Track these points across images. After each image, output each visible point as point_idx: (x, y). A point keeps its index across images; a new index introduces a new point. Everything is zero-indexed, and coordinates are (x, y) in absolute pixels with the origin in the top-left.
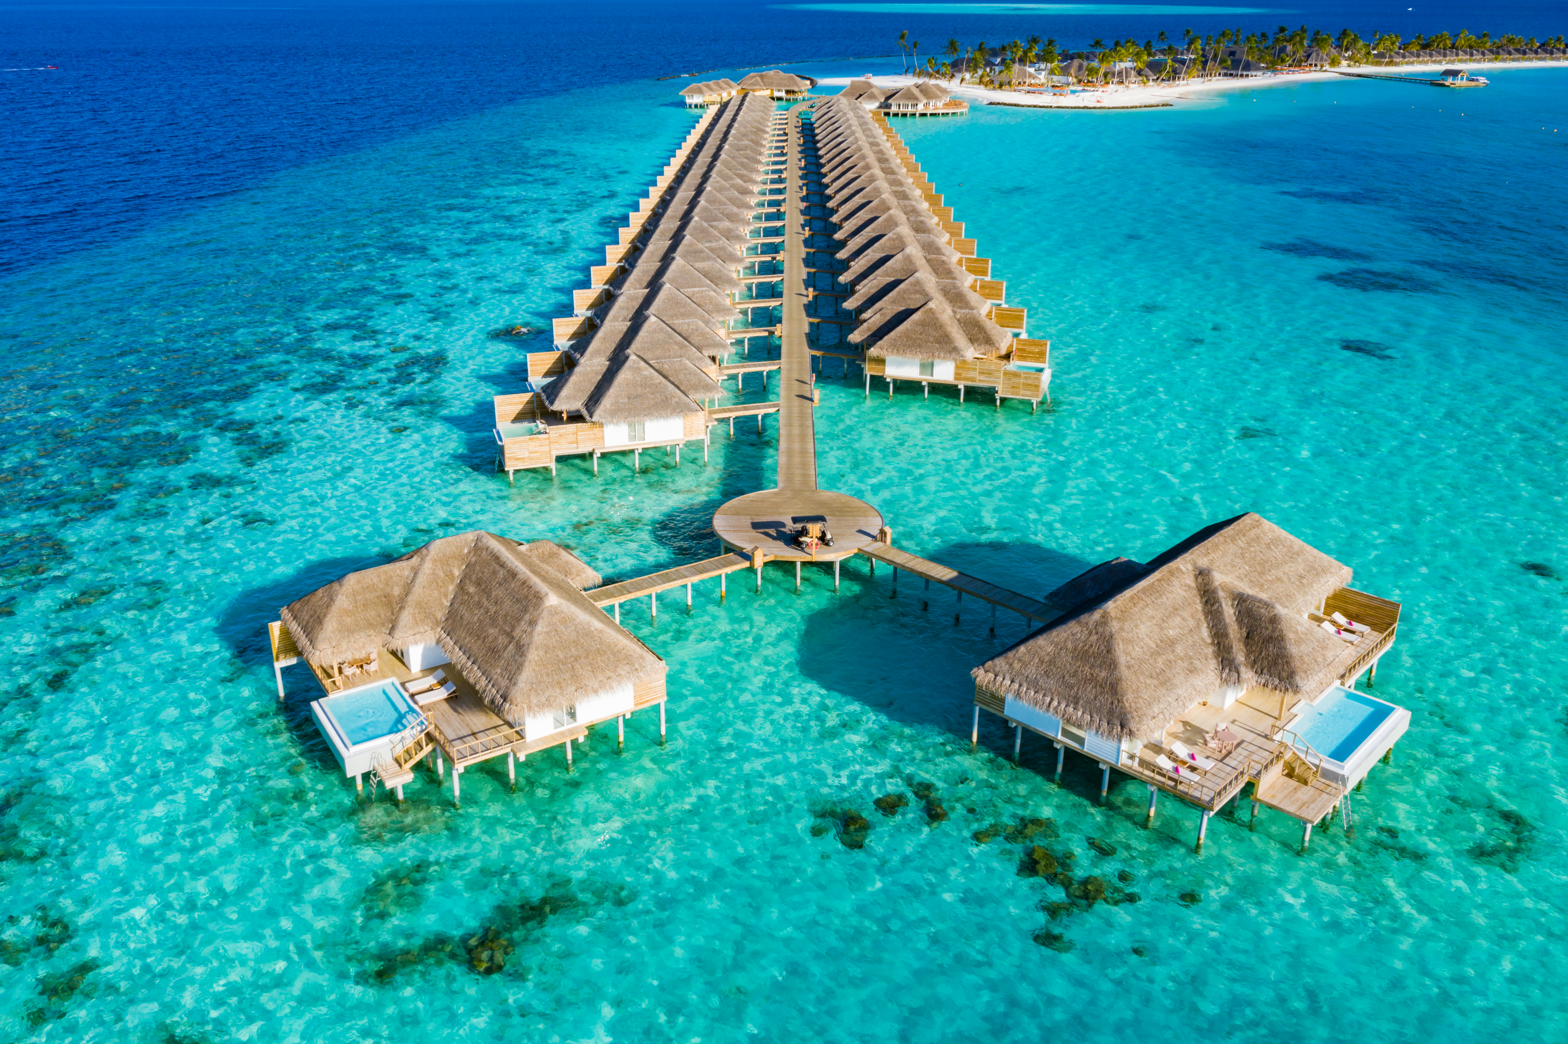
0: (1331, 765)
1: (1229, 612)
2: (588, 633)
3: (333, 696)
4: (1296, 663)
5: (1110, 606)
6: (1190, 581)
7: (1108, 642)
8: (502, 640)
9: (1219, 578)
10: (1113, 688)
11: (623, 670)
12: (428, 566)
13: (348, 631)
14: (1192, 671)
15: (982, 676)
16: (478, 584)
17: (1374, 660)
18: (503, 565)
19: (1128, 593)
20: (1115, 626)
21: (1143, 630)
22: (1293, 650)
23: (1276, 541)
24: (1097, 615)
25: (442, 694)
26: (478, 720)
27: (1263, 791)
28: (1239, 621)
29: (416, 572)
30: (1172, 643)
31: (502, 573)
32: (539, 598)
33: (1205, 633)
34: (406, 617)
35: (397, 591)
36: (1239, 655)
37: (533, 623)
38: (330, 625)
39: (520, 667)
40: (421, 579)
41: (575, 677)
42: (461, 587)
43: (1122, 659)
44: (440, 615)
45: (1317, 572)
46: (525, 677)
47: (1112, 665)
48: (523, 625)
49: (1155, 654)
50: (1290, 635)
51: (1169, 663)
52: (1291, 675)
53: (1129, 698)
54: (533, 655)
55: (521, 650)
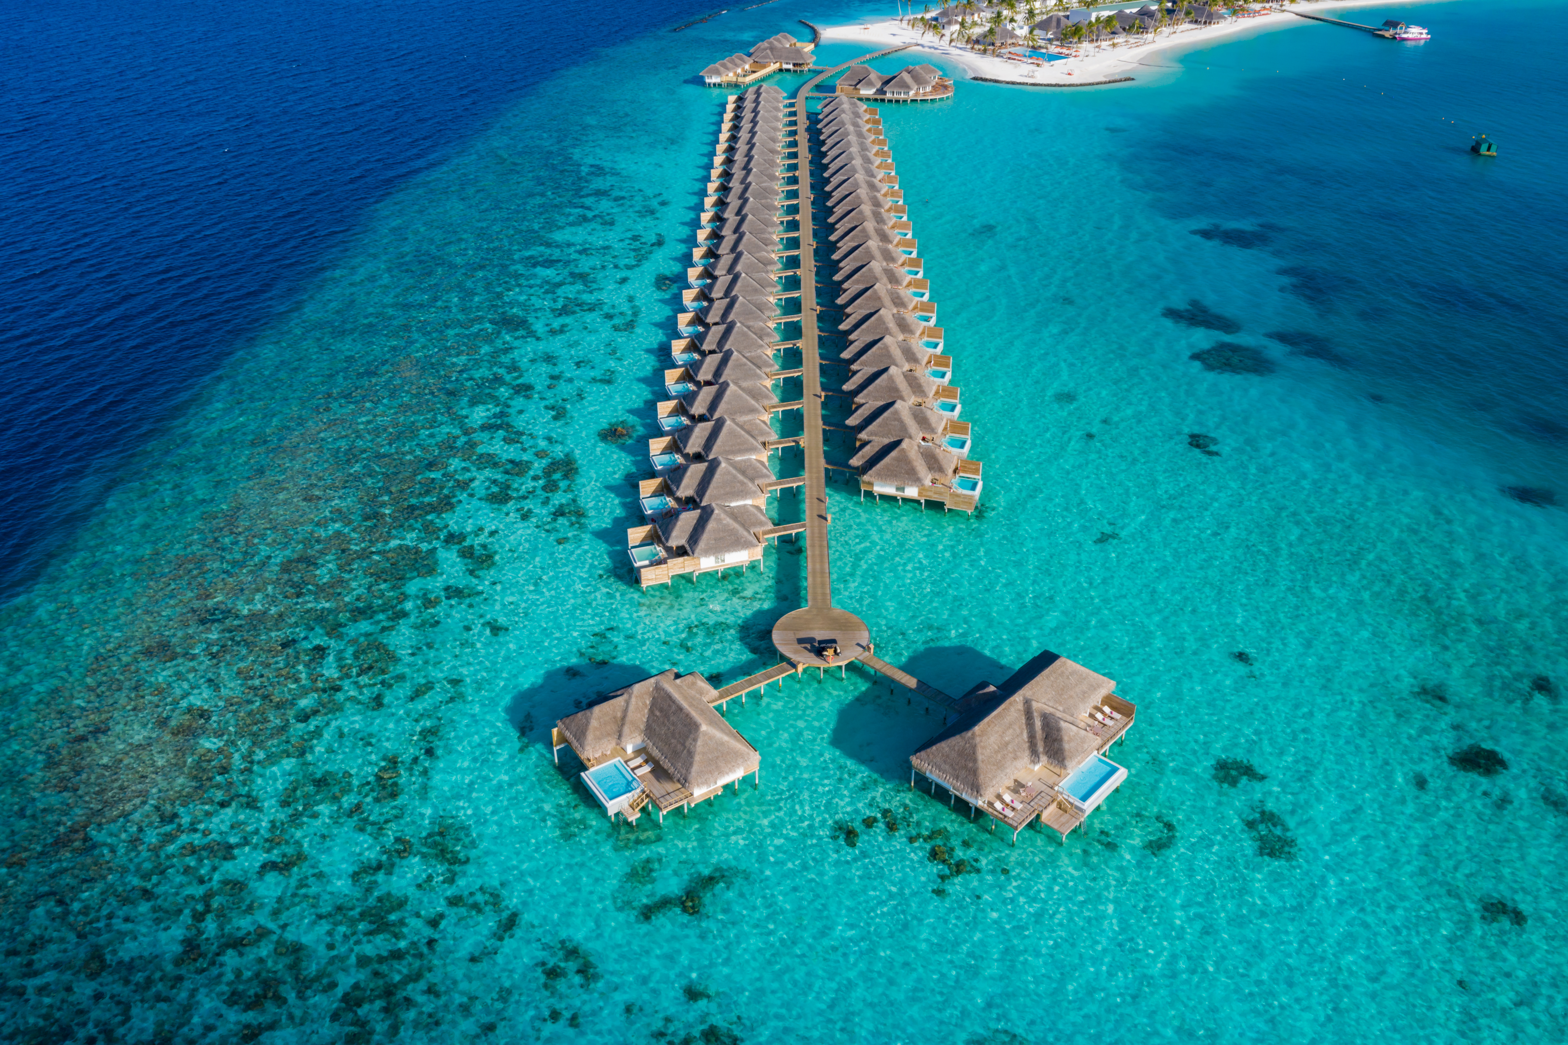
0: (1078, 803)
1: (1038, 724)
2: (722, 744)
3: (592, 770)
4: (1067, 753)
5: (977, 729)
6: (1020, 706)
7: (974, 747)
8: (679, 747)
9: (1035, 705)
10: (974, 772)
11: (740, 761)
12: (633, 700)
13: (598, 739)
14: (1015, 758)
15: (915, 760)
16: (661, 710)
17: (1124, 732)
18: (674, 702)
19: (986, 720)
20: (978, 739)
21: (992, 739)
22: (1066, 746)
23: (1073, 673)
24: (969, 734)
25: (646, 769)
26: (669, 787)
27: (1044, 817)
28: (1043, 729)
29: (628, 702)
30: (1007, 744)
31: (674, 708)
32: (696, 726)
33: (1025, 736)
34: (626, 730)
35: (619, 714)
36: (1041, 748)
37: (695, 740)
38: (590, 736)
39: (691, 764)
40: (632, 708)
41: (718, 767)
42: (651, 711)
43: (980, 757)
44: (642, 727)
45: (1094, 688)
46: (695, 768)
47: (975, 761)
48: (690, 741)
49: (997, 752)
50: (1066, 738)
51: (1004, 757)
52: (1064, 759)
53: (982, 778)
54: (697, 758)
55: (691, 754)
